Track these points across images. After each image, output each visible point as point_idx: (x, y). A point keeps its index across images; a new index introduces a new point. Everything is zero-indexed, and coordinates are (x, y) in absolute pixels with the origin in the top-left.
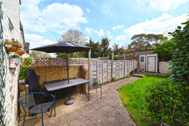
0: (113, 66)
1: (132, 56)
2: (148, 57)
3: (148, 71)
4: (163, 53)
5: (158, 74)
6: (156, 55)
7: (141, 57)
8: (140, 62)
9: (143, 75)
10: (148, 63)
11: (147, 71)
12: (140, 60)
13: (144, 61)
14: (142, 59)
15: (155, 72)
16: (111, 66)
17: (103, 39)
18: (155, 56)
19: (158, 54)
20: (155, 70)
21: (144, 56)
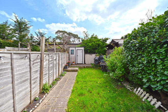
0: (44, 64)
1: (62, 49)
2: (77, 50)
3: (78, 63)
4: (88, 47)
5: (85, 65)
6: (83, 48)
7: (71, 50)
8: (71, 55)
9: (77, 69)
10: (77, 56)
11: (76, 63)
12: (70, 53)
13: (74, 54)
14: (72, 52)
15: (82, 64)
16: (39, 63)
17: (18, 21)
18: (82, 50)
19: (84, 48)
20: (83, 62)
21: (74, 49)
